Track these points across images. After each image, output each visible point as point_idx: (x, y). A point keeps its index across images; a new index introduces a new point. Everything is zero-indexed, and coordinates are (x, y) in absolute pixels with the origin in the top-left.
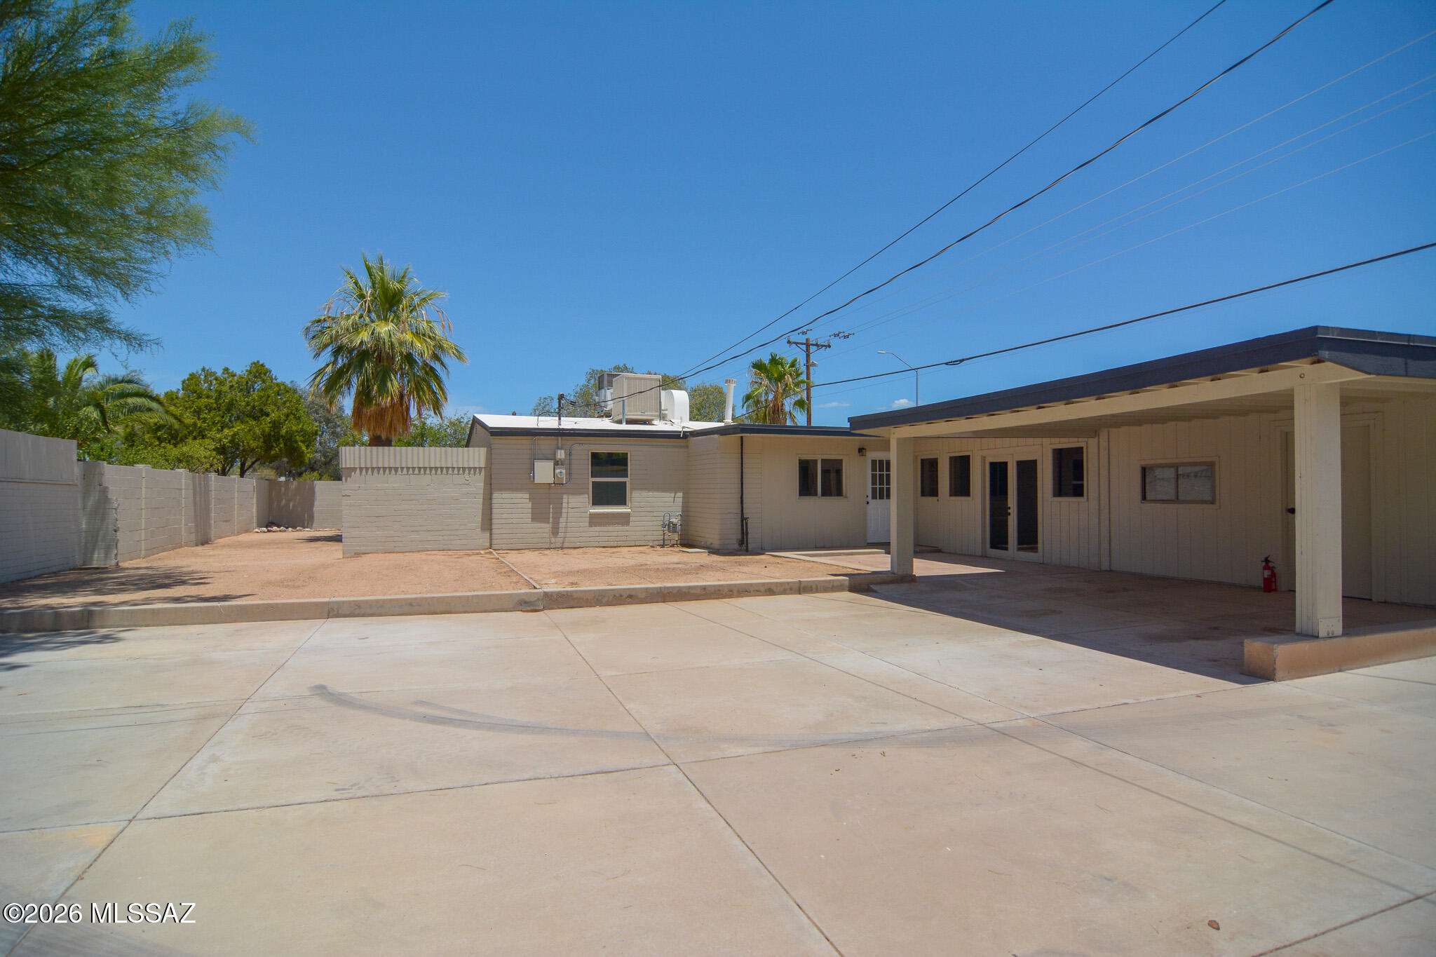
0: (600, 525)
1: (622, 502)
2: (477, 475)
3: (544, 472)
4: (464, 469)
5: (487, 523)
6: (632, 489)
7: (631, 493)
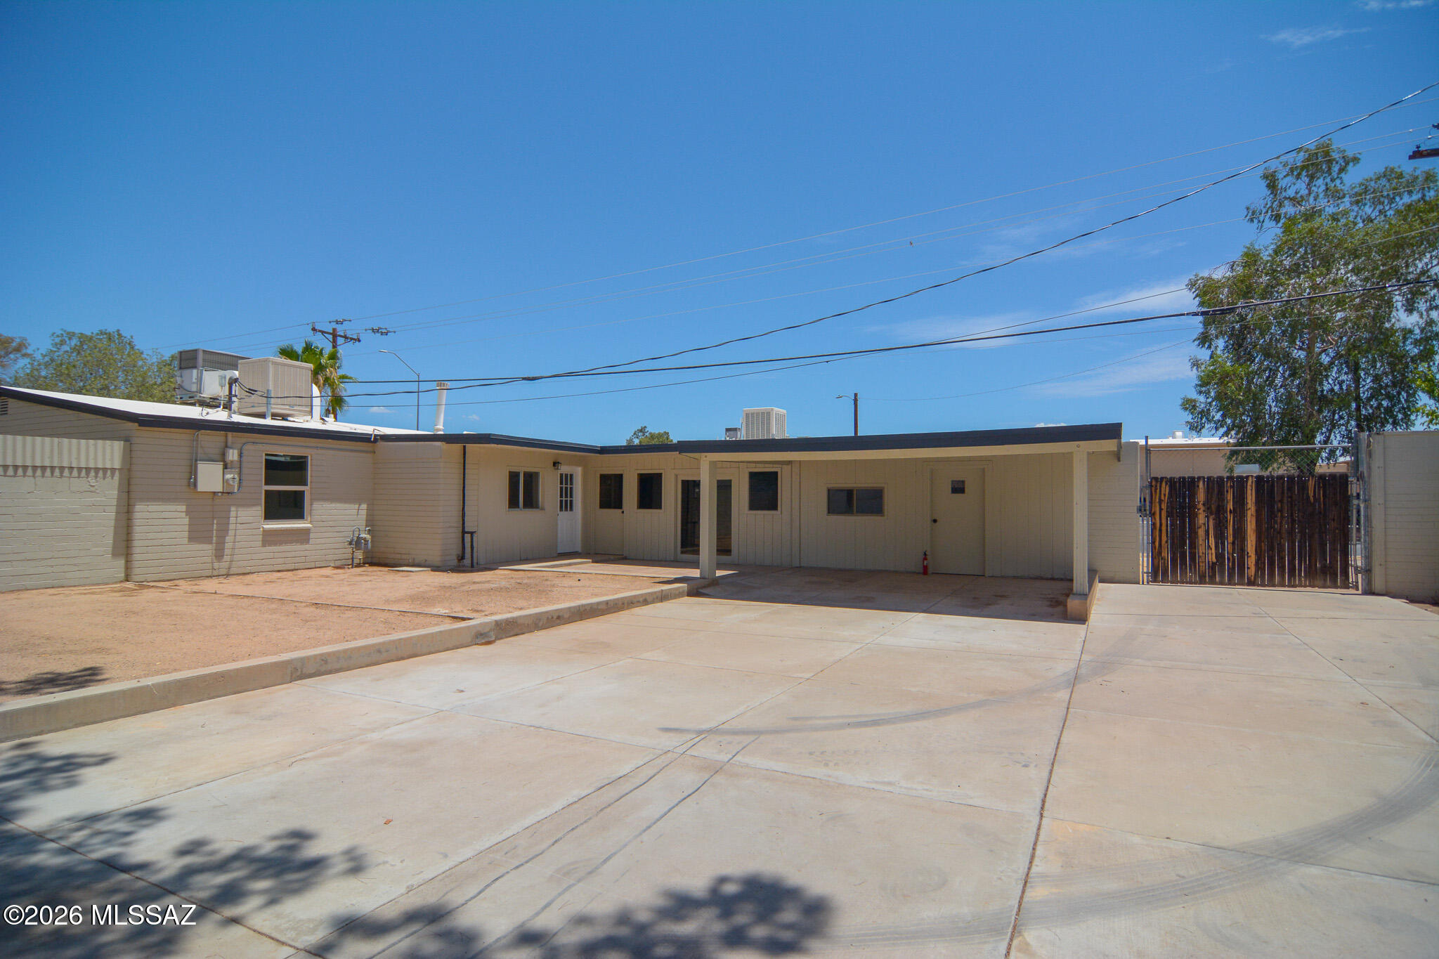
0: (275, 543)
1: (300, 516)
2: (108, 479)
3: (210, 477)
4: (88, 470)
5: (124, 545)
6: (312, 500)
7: (311, 505)
